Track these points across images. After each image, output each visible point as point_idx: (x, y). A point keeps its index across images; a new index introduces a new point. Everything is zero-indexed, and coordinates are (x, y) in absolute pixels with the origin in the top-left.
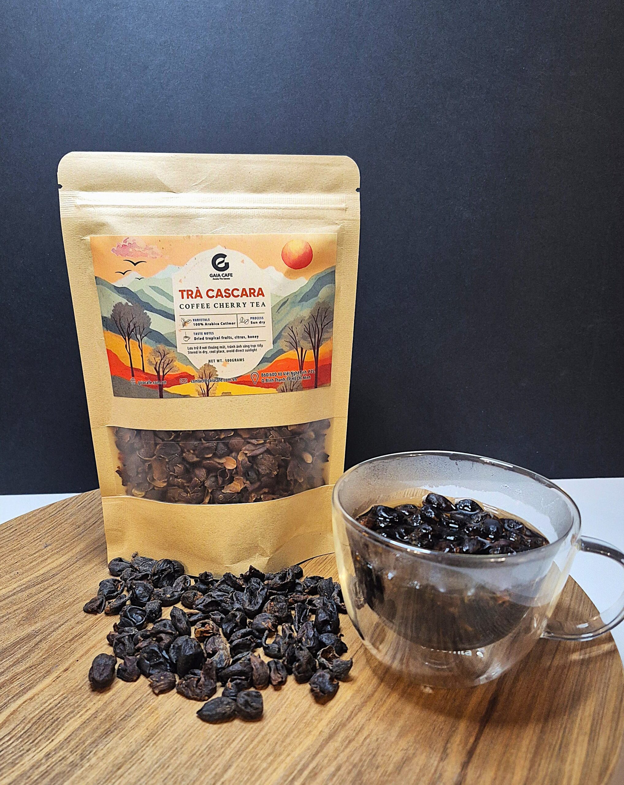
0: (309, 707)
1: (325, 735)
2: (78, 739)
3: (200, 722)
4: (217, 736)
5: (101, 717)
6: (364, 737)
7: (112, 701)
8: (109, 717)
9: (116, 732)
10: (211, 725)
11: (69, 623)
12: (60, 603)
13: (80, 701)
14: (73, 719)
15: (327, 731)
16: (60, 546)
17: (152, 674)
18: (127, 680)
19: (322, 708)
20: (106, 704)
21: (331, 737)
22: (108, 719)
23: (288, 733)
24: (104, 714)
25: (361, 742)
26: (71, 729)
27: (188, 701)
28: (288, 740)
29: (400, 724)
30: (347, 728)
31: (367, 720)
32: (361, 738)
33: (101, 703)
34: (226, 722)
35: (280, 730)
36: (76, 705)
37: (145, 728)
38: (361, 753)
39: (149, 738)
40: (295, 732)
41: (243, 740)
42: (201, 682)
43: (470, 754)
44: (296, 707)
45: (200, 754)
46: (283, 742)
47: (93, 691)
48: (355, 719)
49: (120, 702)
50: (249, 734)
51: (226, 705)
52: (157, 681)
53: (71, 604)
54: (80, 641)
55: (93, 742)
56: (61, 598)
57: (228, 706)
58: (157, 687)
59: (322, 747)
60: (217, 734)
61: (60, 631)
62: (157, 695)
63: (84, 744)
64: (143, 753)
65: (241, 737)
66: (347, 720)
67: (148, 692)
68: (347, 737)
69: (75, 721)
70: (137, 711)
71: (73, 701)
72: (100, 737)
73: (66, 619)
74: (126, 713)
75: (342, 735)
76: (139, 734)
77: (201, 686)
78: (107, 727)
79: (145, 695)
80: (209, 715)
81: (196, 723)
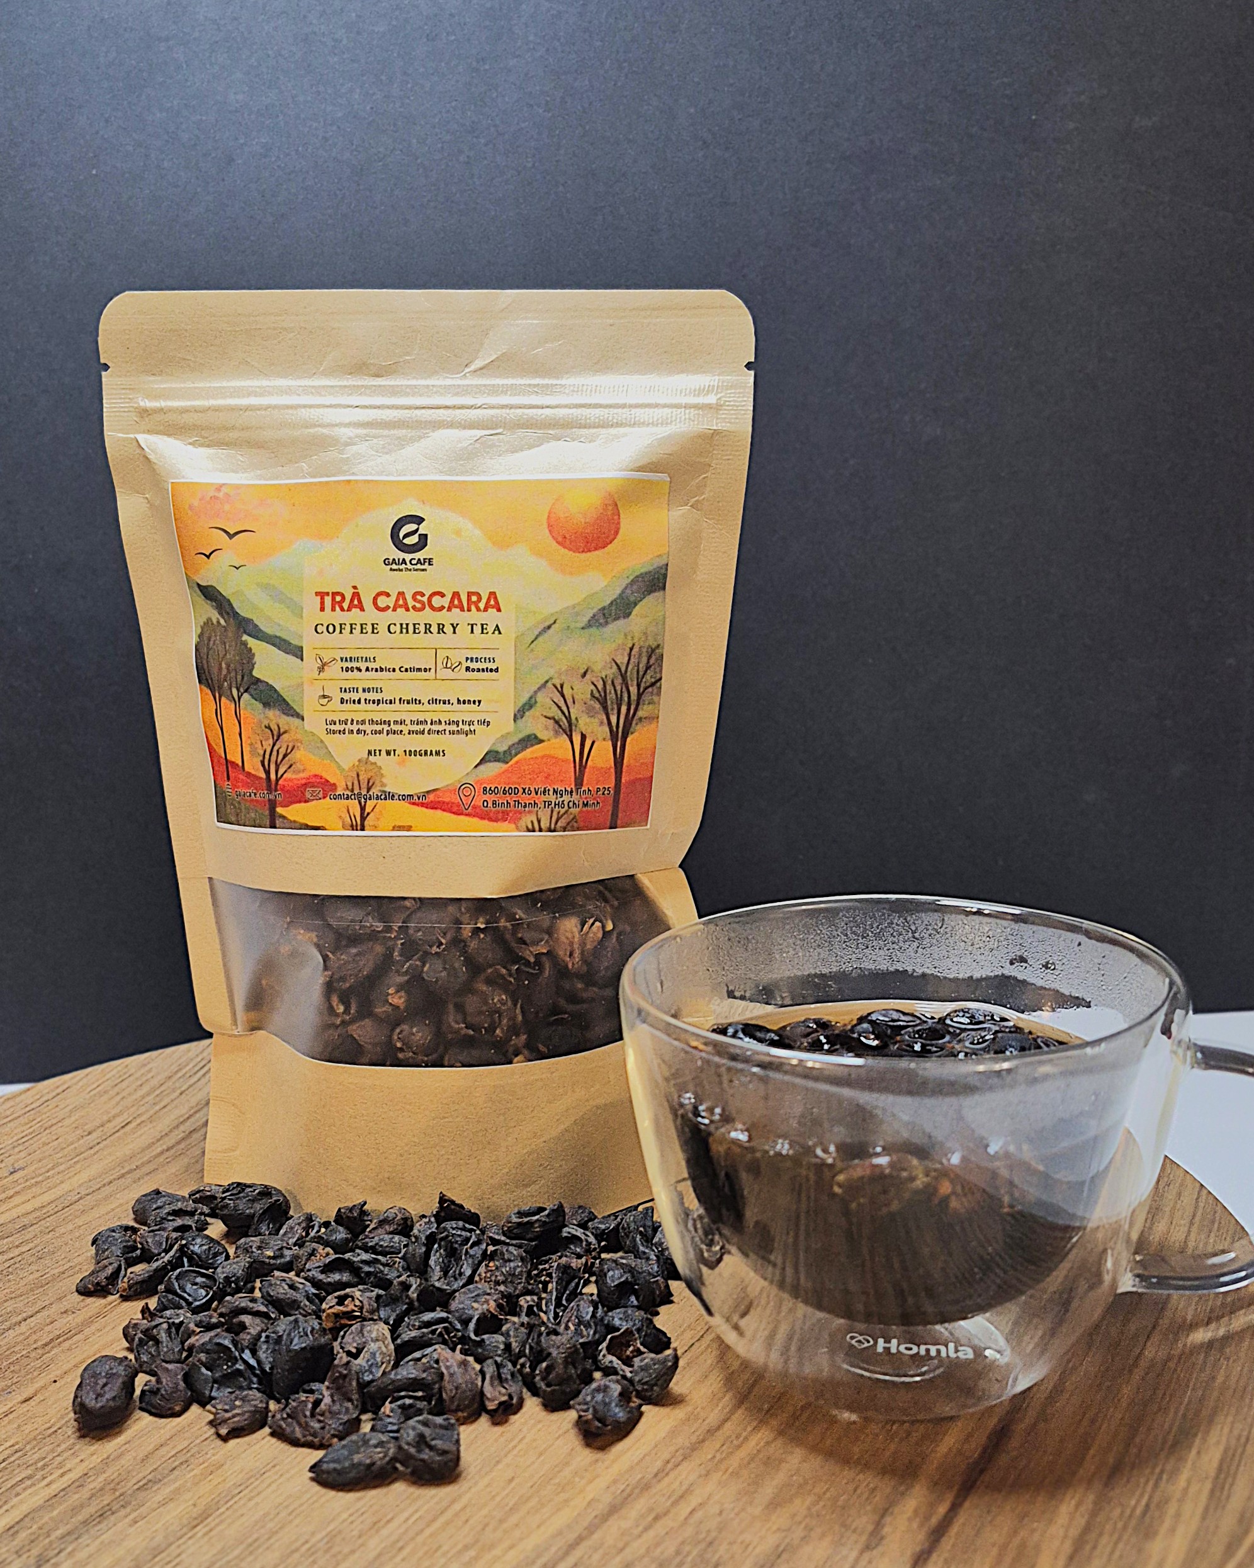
0: (570, 1454)
1: (601, 1507)
2: (35, 1527)
3: (316, 1488)
4: (351, 1515)
5: (92, 1486)
6: (689, 1509)
7: (122, 1454)
8: (112, 1485)
9: (123, 1512)
10: (341, 1494)
11: (45, 1313)
12: (31, 1277)
13: (50, 1457)
14: (29, 1491)
15: (607, 1499)
16: (43, 1170)
17: (214, 1398)
18: (160, 1413)
19: (599, 1455)
20: (106, 1462)
21: (613, 1510)
22: (108, 1488)
23: (515, 1504)
24: (101, 1479)
25: (682, 1518)
26: (25, 1508)
27: (293, 1449)
28: (513, 1519)
29: (775, 1483)
30: (654, 1491)
31: (700, 1476)
32: (684, 1509)
33: (96, 1460)
34: (375, 1487)
35: (498, 1499)
36: (40, 1465)
37: (191, 1502)
38: (680, 1539)
39: (195, 1522)
40: (533, 1502)
41: (411, 1521)
42: (322, 1406)
43: (938, 1534)
44: (541, 1454)
45: (309, 1549)
46: (501, 1521)
47: (83, 1436)
48: (672, 1475)
49: (141, 1456)
50: (425, 1508)
51: (376, 1446)
52: (226, 1411)
53: (54, 1278)
54: (67, 1344)
55: (69, 1533)
56: (34, 1268)
57: (379, 1450)
58: (225, 1421)
59: (591, 1529)
60: (351, 1511)
61: (24, 1327)
62: (225, 1439)
63: (49, 1536)
64: (178, 1551)
65: (406, 1515)
66: (656, 1475)
67: (207, 1435)
68: (651, 1510)
69: (36, 1493)
70: (176, 1472)
71: (36, 1456)
72: (85, 1523)
73: (40, 1305)
74: (150, 1477)
75: (640, 1506)
76: (174, 1514)
77: (322, 1415)
78: (105, 1502)
79: (198, 1441)
80: (335, 1469)
81: (306, 1492)
